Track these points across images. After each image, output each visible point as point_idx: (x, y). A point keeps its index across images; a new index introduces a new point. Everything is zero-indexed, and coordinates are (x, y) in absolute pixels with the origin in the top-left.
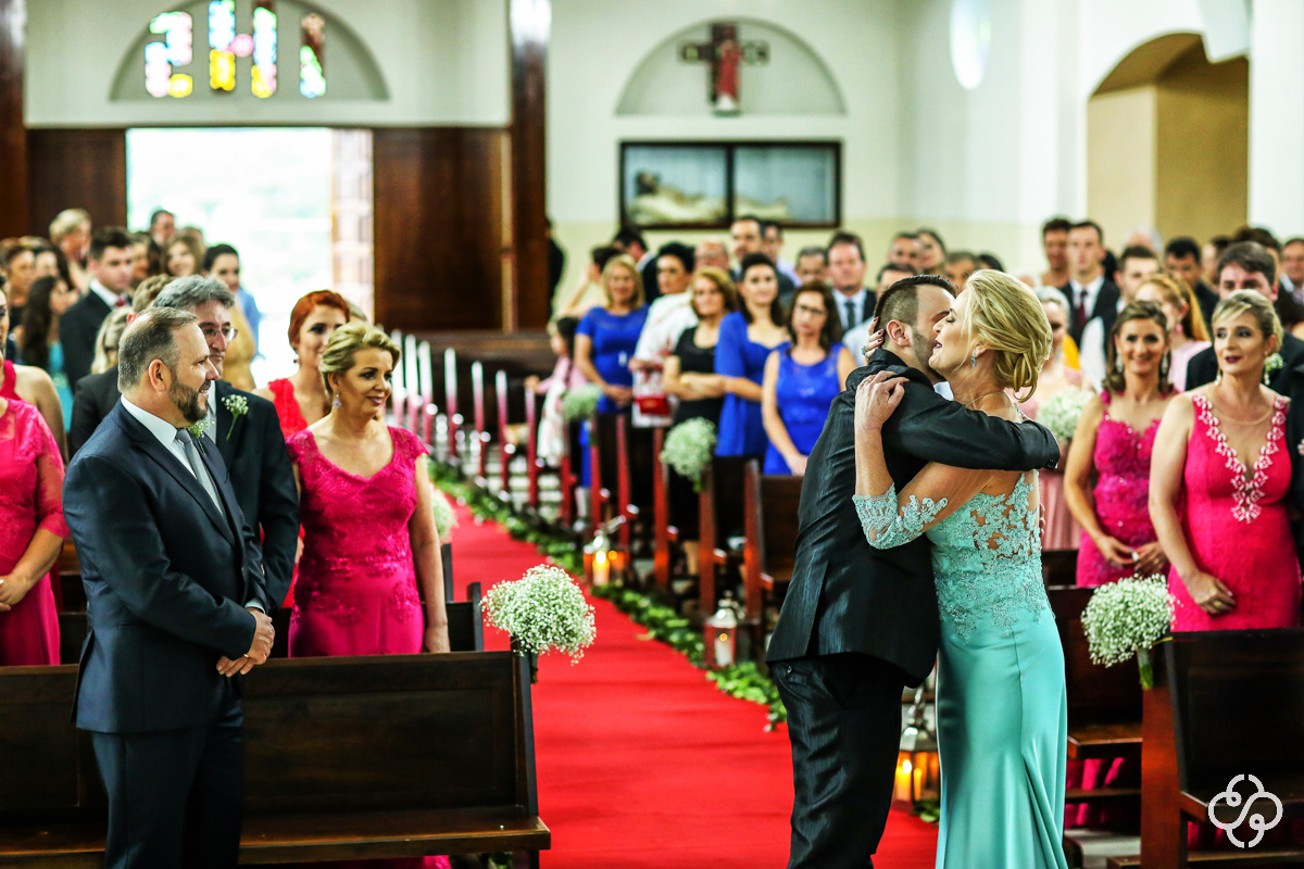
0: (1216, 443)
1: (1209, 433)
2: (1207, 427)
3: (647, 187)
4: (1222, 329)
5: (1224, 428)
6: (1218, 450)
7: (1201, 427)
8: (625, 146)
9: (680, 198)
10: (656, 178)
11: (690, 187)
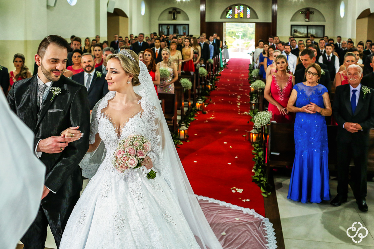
0: (275, 84)
1: (275, 82)
2: (274, 81)
3: (295, 31)
4: (278, 62)
5: (278, 81)
6: (276, 86)
7: (273, 81)
8: (292, 26)
9: (300, 33)
10: (297, 30)
11: (302, 32)
